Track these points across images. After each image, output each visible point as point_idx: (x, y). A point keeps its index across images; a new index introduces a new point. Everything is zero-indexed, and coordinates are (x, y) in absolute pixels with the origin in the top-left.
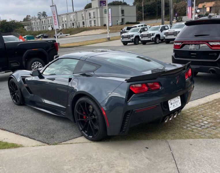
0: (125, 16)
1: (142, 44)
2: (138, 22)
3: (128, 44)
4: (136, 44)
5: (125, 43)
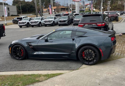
0: (10, 11)
1: (31, 27)
2: (18, 15)
3: (23, 27)
4: (28, 27)
5: (21, 27)
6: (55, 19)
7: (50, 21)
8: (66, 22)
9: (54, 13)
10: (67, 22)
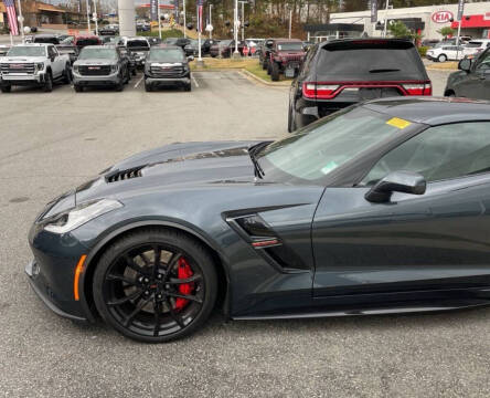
6: (52, 60)
7: (29, 68)
8: (114, 75)
9: (27, 29)
10: (117, 73)
